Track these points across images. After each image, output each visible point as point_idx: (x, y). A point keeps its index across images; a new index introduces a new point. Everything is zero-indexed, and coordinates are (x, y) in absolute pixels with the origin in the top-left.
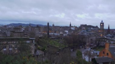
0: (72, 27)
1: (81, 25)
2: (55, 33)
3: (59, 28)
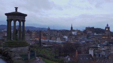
0: (74, 31)
1: (87, 28)
2: (51, 39)
3: (56, 32)
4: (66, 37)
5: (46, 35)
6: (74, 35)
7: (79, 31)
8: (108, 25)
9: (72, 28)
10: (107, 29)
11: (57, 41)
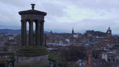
0: (75, 34)
1: (87, 31)
2: (53, 42)
3: (58, 35)
4: (68, 40)
5: (49, 39)
6: (76, 38)
7: (80, 34)
8: (109, 28)
9: (73, 31)
10: (109, 32)
11: (60, 44)
